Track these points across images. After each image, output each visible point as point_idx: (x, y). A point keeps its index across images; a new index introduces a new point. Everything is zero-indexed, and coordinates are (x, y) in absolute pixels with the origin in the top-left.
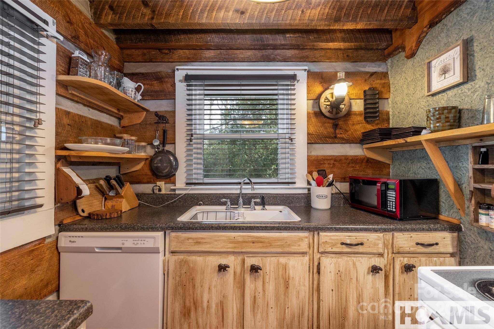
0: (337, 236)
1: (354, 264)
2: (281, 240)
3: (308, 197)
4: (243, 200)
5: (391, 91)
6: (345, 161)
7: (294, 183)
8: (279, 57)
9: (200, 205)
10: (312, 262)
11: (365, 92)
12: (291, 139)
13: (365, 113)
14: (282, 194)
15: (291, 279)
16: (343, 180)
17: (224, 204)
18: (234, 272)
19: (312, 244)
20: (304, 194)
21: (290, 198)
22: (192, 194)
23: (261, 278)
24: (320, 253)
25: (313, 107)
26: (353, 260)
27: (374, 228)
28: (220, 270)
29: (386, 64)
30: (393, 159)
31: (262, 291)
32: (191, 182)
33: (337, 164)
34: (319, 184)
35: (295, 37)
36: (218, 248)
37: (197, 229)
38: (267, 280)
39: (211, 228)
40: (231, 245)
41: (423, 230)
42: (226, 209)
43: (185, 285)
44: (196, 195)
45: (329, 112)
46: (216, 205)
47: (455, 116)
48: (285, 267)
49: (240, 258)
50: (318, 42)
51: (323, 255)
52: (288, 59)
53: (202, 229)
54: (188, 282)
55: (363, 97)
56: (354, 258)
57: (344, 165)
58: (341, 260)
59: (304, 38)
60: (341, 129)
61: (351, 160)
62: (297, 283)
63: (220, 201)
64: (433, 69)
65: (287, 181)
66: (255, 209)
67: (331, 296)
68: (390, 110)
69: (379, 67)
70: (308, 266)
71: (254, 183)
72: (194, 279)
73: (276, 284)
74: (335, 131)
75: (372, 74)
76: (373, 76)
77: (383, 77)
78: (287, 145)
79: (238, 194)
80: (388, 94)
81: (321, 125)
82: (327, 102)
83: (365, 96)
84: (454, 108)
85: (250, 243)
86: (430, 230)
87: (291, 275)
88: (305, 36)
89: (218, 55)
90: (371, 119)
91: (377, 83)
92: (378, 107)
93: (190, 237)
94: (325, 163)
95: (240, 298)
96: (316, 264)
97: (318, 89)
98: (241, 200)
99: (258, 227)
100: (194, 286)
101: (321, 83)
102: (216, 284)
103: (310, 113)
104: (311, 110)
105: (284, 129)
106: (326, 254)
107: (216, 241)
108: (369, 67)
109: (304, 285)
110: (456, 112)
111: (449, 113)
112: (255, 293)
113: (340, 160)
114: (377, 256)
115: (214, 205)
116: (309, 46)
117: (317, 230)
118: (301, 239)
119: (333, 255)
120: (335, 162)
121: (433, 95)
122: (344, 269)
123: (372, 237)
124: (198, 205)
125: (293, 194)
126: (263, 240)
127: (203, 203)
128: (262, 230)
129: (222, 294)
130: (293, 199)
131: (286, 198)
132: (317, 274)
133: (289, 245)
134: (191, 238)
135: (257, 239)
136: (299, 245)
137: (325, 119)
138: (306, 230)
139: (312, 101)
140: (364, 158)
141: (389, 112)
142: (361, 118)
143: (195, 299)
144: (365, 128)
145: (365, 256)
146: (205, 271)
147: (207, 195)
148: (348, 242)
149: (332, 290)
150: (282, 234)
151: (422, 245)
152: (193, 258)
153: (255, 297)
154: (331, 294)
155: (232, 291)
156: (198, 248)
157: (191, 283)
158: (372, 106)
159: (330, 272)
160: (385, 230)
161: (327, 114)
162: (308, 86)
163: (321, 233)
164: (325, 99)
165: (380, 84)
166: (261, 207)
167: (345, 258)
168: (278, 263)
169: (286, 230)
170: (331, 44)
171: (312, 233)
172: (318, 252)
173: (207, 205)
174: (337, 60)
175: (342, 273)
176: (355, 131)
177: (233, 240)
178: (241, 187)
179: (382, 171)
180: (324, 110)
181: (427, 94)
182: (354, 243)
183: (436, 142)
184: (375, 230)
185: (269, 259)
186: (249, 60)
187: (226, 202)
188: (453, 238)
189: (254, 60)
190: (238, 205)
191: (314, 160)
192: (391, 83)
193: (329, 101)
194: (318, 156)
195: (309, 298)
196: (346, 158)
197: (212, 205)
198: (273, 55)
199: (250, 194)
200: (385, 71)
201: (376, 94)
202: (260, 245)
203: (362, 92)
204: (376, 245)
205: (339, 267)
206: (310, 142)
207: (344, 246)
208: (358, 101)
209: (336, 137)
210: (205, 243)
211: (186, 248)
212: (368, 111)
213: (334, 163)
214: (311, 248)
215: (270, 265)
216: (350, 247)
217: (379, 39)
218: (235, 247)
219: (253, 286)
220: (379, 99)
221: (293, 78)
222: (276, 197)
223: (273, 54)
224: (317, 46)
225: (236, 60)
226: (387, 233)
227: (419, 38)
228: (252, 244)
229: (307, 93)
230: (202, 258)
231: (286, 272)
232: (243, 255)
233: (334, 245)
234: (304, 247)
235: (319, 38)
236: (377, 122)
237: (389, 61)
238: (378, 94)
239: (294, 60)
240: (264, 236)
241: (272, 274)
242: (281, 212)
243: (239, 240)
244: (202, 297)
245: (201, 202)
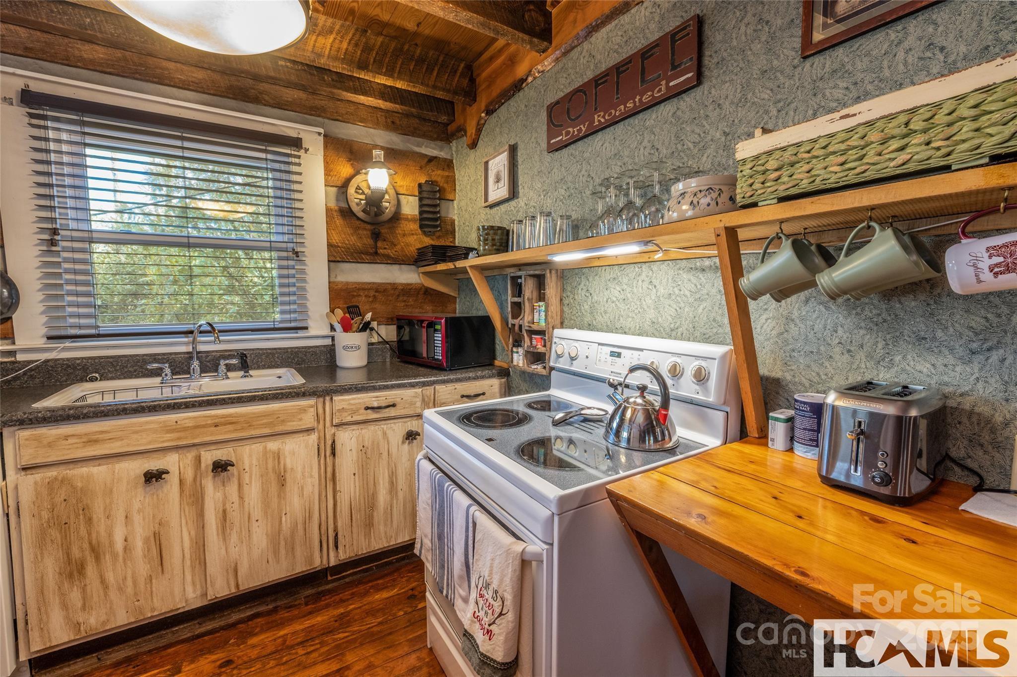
0: (359, 399)
1: (385, 434)
2: (268, 415)
3: (330, 351)
4: (200, 362)
5: (457, 191)
6: (392, 292)
7: (306, 328)
8: (267, 98)
9: (92, 380)
10: (323, 442)
11: (420, 185)
12: (297, 254)
13: (421, 220)
14: (284, 349)
15: (289, 471)
16: (389, 321)
17: (157, 373)
18: (180, 481)
19: (323, 416)
20: (325, 346)
21: (300, 355)
22: (68, 359)
23: (235, 480)
24: (335, 426)
25: (338, 200)
26: (383, 428)
27: (410, 383)
28: (148, 480)
29: (451, 148)
30: (459, 289)
31: (237, 498)
32: (63, 333)
33: (380, 296)
34: (347, 328)
35: (296, 70)
36: (140, 445)
37: (89, 417)
38: (247, 480)
39: (123, 411)
40: (168, 435)
41: (469, 379)
42: (162, 383)
43: (66, 524)
44: (78, 362)
45: (364, 211)
46: (137, 377)
47: (501, 239)
48: (278, 456)
49: (190, 455)
50: (339, 89)
51: (340, 429)
52: (286, 105)
53: (99, 415)
54: (72, 517)
55: (417, 194)
56: (384, 426)
57: (390, 298)
58: (366, 430)
59: (314, 75)
60: (385, 240)
61: (402, 290)
62: (299, 475)
63: (147, 369)
64: (490, 172)
65: (293, 325)
66: (228, 378)
67: (352, 483)
68: (455, 217)
69: (441, 151)
70: (316, 447)
71: (220, 331)
72: (89, 508)
73: (262, 483)
74: (376, 242)
75: (432, 159)
76: (432, 163)
77: (446, 167)
78: (291, 263)
79: (188, 353)
80: (453, 194)
81: (352, 232)
82: (361, 194)
83: (420, 193)
84: (500, 228)
85: (211, 426)
86: (476, 378)
87: (289, 466)
88: (315, 72)
89: (116, 61)
90: (430, 230)
91: (438, 175)
92: (439, 212)
93: (70, 433)
94: (360, 295)
95: (195, 521)
96: (329, 443)
97: (345, 169)
98: (195, 364)
99: (224, 399)
100: (90, 519)
101: (350, 160)
102: (141, 507)
103: (331, 210)
104: (333, 204)
105: (285, 233)
106: (344, 427)
107: (136, 432)
108: (426, 147)
109: (311, 476)
110: (502, 234)
111: (495, 234)
112: (224, 505)
113: (385, 290)
114: (415, 418)
115: (131, 378)
116: (325, 91)
117: (328, 394)
118: (303, 410)
119: (355, 427)
120: (377, 294)
121: (491, 207)
122: (370, 443)
123: (408, 393)
124: (87, 381)
125: (305, 347)
126: (234, 420)
127: (101, 376)
128: (232, 403)
129: (157, 521)
130: (305, 355)
131: (292, 354)
132: (332, 457)
133: (283, 421)
134: (73, 435)
135: (223, 419)
136: (301, 420)
137: (358, 222)
138: (310, 395)
139: (334, 190)
140: (421, 289)
141: (454, 220)
142: (415, 226)
143: (94, 542)
144: (421, 242)
145: (399, 420)
146: (115, 489)
147: (111, 360)
148: (375, 404)
149: (354, 474)
150: (270, 406)
151: (468, 397)
152: (83, 470)
153: (224, 511)
154: (352, 480)
155: (178, 510)
156: (94, 451)
157: (81, 517)
158: (431, 209)
159: (351, 450)
160: (424, 384)
161: (361, 215)
162: (326, 163)
163: (334, 398)
164: (356, 188)
165: (442, 177)
166: (242, 373)
167: (372, 427)
168: (265, 451)
169: (277, 398)
170: (362, 97)
171: (321, 399)
172: (332, 425)
173: (112, 378)
174: (377, 125)
175: (368, 448)
176: (408, 245)
177: (174, 427)
178: (194, 339)
179: (446, 307)
180: (355, 209)
181: (484, 205)
182: (384, 405)
183: (482, 269)
184: (413, 386)
185: (248, 447)
186: (199, 90)
187: (161, 369)
188: (501, 384)
189: (212, 92)
190: (189, 373)
191: (341, 290)
192: (456, 177)
193: (363, 193)
194: (347, 283)
195: (319, 491)
196: (394, 286)
197: (125, 378)
198: (253, 91)
199: (217, 351)
200: (449, 158)
201: (436, 192)
202: (230, 427)
203: (417, 185)
204: (412, 404)
205: (363, 441)
206: (332, 259)
207: (369, 411)
208: (411, 198)
209: (376, 253)
210: (110, 439)
211: (64, 455)
212: (425, 216)
213: (374, 296)
214: (322, 422)
215: (250, 456)
216: (378, 412)
217: (437, 108)
218: (179, 439)
219: (219, 495)
220: (440, 199)
221: (296, 143)
222: (273, 354)
223: (254, 89)
224: (339, 96)
225: (167, 82)
226: (428, 388)
227: (478, 124)
228: (213, 429)
229: (326, 175)
230: (105, 466)
231: (279, 463)
232: (197, 449)
233: (354, 412)
234: (308, 420)
235: (340, 82)
236: (438, 234)
237: (454, 144)
238: (439, 191)
239: (298, 109)
240: (236, 413)
241: (256, 471)
242: (280, 377)
243: (187, 425)
244: (110, 535)
245: (97, 375)
